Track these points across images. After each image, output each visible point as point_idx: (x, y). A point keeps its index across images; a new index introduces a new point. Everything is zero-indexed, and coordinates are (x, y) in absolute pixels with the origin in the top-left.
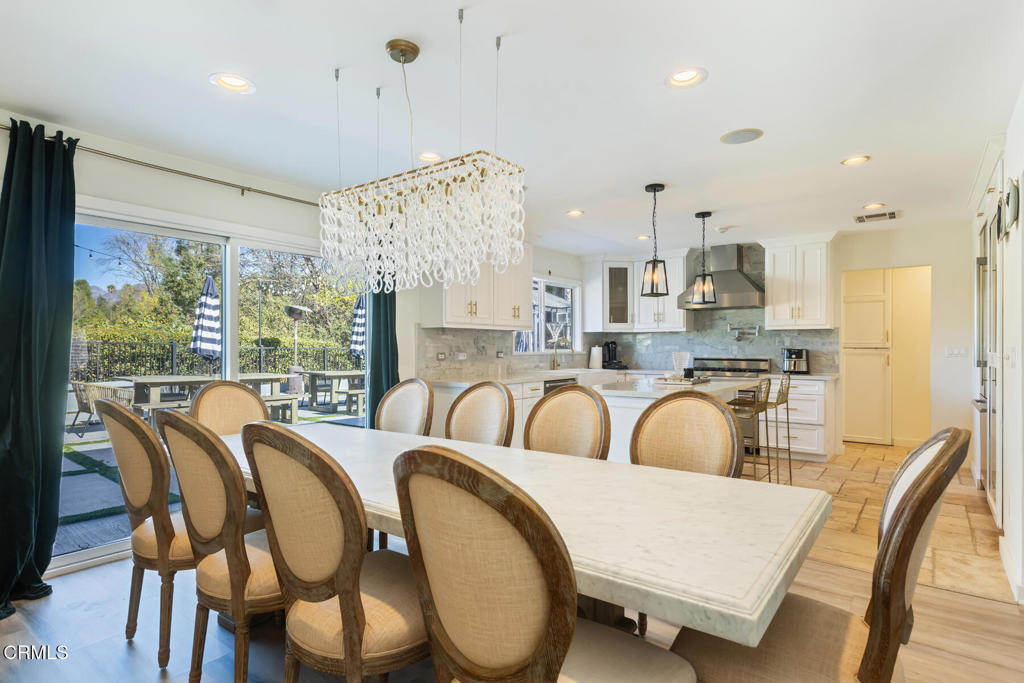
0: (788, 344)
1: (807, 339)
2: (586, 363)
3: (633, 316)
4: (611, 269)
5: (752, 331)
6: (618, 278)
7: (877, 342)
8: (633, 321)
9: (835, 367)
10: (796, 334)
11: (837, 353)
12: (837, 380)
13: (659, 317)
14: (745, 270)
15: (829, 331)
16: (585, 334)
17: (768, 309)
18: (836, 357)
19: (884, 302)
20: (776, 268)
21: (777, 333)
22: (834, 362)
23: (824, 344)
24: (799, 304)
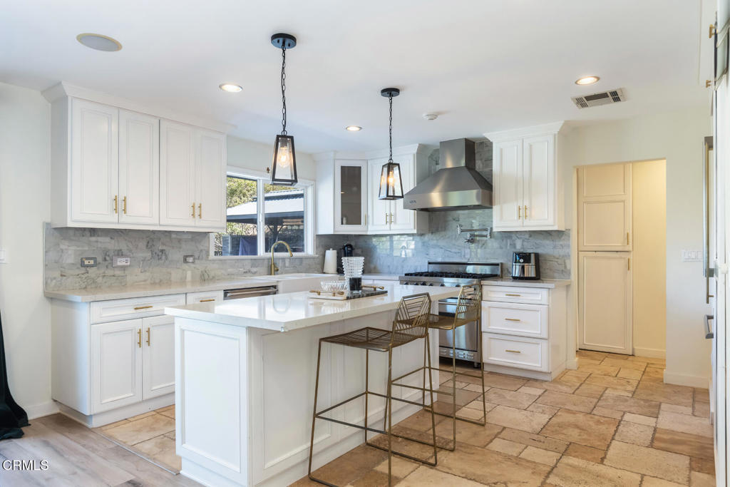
0: (519, 247)
1: (538, 242)
2: (319, 267)
3: (367, 217)
4: (343, 168)
5: (484, 233)
6: (351, 179)
7: (617, 244)
8: (366, 223)
9: (565, 272)
10: (527, 236)
11: (568, 256)
12: (568, 287)
13: (390, 219)
14: (477, 168)
15: (559, 233)
16: (319, 237)
17: (496, 208)
18: (567, 261)
19: (624, 201)
20: (504, 164)
21: (507, 235)
22: (565, 267)
23: (555, 247)
24: (527, 203)
